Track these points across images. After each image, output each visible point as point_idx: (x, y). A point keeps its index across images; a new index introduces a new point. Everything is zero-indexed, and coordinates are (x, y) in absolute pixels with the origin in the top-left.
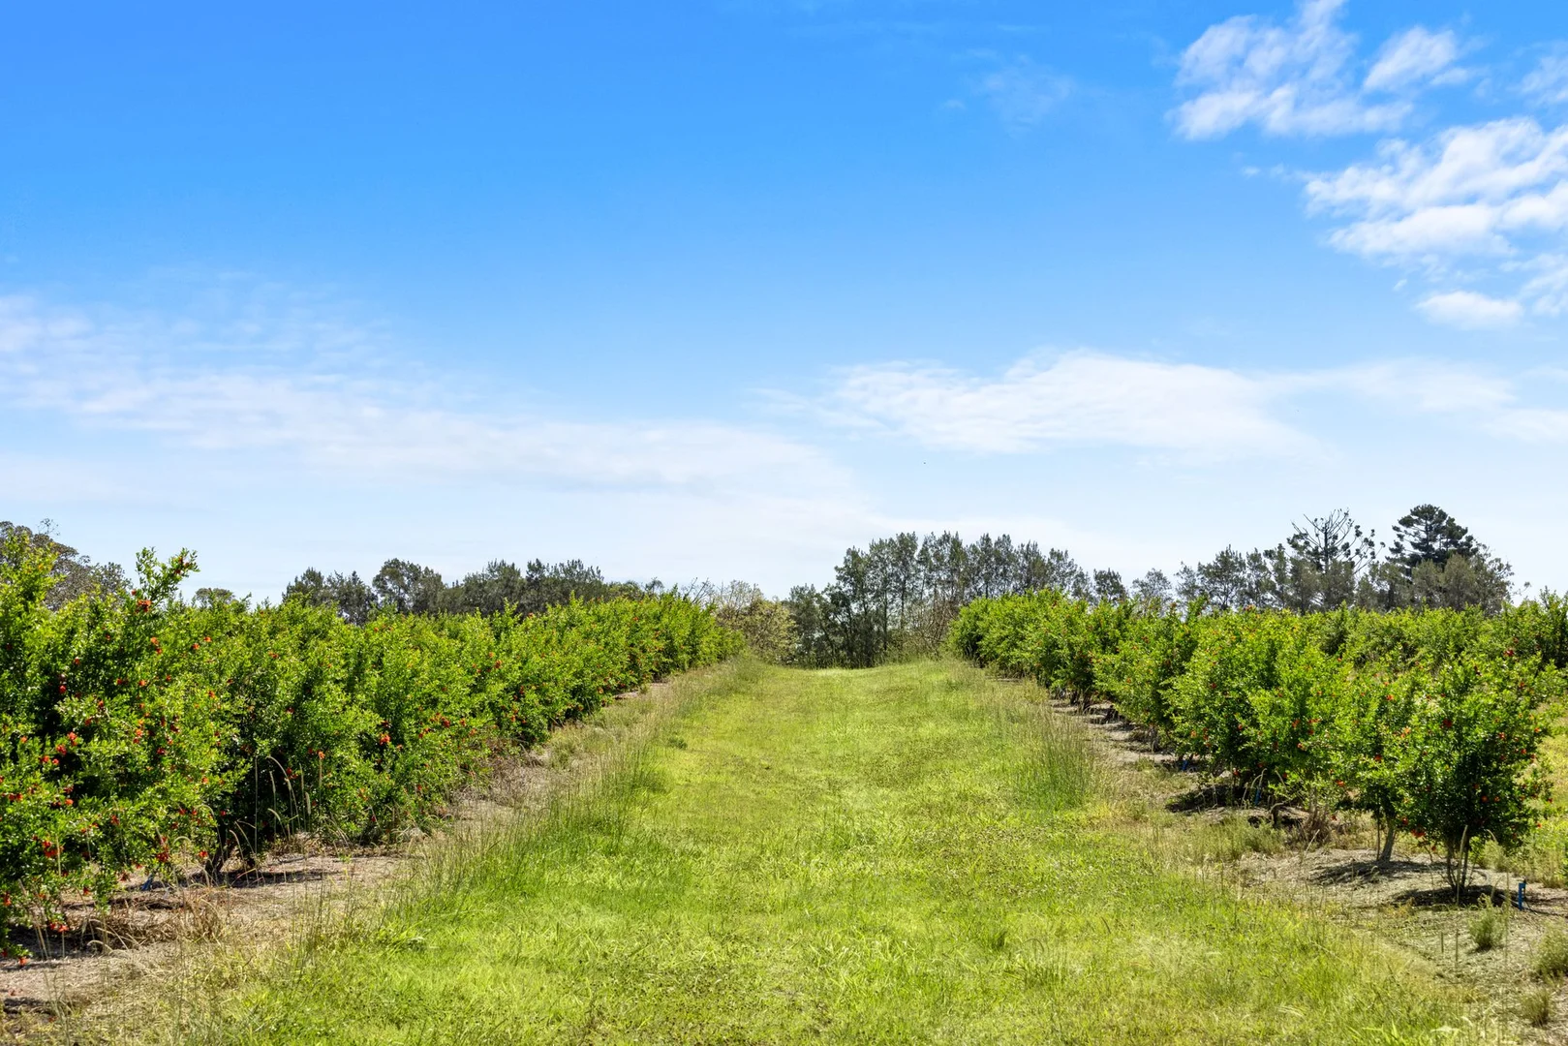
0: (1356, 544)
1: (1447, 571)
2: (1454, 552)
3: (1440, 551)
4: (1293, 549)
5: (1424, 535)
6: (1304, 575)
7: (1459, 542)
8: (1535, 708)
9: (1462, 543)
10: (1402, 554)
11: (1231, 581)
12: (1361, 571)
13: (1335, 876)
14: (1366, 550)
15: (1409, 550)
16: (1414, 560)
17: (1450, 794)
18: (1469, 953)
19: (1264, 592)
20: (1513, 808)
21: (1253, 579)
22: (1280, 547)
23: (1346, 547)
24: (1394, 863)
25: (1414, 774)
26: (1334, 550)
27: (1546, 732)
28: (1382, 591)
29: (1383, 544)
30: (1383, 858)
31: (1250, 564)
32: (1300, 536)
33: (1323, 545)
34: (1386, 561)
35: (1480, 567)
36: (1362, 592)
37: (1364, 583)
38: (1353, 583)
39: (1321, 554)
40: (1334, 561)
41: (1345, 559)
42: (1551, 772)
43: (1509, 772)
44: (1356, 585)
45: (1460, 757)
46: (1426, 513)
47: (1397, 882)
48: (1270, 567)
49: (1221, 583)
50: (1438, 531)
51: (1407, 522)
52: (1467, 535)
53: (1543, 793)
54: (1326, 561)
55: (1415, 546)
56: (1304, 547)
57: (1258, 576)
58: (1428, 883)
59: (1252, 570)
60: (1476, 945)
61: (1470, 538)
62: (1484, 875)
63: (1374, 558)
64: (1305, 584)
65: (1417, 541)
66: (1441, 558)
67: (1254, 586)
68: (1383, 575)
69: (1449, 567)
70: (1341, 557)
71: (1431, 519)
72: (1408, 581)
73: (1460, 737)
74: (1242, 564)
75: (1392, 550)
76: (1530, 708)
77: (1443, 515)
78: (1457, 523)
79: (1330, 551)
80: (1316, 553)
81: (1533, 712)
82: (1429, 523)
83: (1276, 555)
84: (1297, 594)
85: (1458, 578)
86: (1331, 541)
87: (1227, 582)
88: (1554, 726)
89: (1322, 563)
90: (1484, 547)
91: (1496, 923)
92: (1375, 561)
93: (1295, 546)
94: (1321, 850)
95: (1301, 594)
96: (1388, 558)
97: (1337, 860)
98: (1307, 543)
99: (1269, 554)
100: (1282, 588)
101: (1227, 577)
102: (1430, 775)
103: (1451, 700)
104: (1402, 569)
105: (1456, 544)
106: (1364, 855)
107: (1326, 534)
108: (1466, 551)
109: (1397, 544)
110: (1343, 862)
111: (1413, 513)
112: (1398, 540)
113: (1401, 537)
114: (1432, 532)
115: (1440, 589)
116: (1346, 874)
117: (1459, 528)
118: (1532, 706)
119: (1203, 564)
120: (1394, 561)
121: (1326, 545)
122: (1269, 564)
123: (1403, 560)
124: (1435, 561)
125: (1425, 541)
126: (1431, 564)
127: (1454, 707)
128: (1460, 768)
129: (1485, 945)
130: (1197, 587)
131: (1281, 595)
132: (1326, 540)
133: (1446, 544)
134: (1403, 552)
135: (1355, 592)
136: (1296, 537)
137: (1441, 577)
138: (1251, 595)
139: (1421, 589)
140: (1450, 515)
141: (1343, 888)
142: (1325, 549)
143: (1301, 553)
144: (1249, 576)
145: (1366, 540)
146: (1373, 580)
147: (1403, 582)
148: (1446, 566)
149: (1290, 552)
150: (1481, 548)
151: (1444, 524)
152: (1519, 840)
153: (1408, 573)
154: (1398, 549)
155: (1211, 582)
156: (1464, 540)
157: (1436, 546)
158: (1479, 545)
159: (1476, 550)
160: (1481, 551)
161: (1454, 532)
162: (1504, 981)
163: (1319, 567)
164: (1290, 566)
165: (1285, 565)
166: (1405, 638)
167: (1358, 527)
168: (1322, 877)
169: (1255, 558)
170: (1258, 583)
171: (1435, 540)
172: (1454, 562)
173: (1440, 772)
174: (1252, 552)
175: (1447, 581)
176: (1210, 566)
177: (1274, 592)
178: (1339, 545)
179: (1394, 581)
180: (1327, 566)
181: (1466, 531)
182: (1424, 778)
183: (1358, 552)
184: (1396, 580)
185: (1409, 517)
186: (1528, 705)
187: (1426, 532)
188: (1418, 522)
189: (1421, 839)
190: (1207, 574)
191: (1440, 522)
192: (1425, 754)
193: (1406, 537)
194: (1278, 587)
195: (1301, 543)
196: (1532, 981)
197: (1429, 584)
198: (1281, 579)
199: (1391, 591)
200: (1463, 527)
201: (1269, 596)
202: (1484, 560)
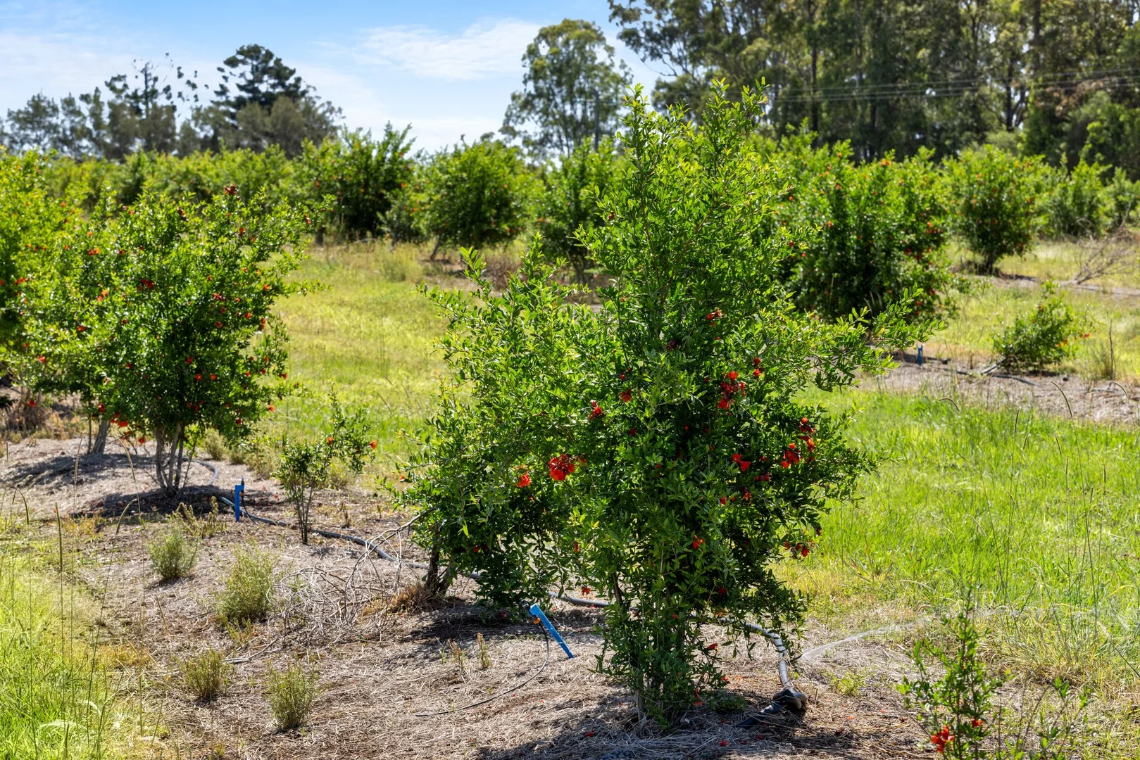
0: (178, 86)
1: (273, 114)
2: (280, 93)
3: (268, 93)
4: (111, 92)
5: (250, 77)
6: (122, 121)
7: (287, 83)
8: (264, 260)
9: (290, 85)
10: (227, 97)
11: (44, 127)
12: (183, 116)
13: (32, 475)
14: (188, 92)
15: (234, 93)
16: (240, 103)
17: (158, 372)
18: (151, 588)
19: (79, 138)
20: (236, 387)
21: (67, 125)
22: (97, 90)
23: (167, 89)
24: (107, 457)
25: (111, 349)
26: (154, 93)
27: (277, 290)
28: (206, 137)
29: (206, 86)
30: (95, 450)
31: (64, 108)
32: (119, 78)
33: (143, 88)
34: (211, 105)
35: (309, 111)
36: (183, 138)
37: (186, 128)
38: (174, 128)
39: (142, 97)
40: (155, 105)
41: (168, 103)
42: (287, 339)
43: (229, 342)
44: (178, 130)
45: (168, 325)
46: (252, 52)
47: (101, 482)
48: (86, 112)
49: (33, 129)
50: (265, 71)
51: (232, 62)
52: (295, 76)
53: (274, 367)
54: (146, 103)
55: (241, 88)
56: (122, 91)
57: (72, 121)
58: (141, 482)
59: (66, 115)
60: (161, 577)
61: (298, 80)
62: (212, 470)
63: (197, 100)
64: (123, 130)
65: (243, 82)
66: (269, 100)
67: (68, 133)
68: (206, 121)
69: (276, 111)
70: (161, 101)
71: (257, 58)
72: (233, 125)
73: (167, 301)
74: (55, 109)
75: (217, 93)
76: (259, 259)
77: (269, 55)
78: (285, 63)
79: (151, 95)
80: (135, 96)
81: (260, 265)
82: (255, 63)
83: (93, 99)
84: (113, 141)
85: (285, 121)
86: (151, 83)
87: (39, 128)
88: (287, 280)
89: (142, 106)
90: (315, 89)
91: (184, 548)
92: (198, 104)
93: (113, 89)
94: (27, 440)
95: (119, 141)
96: (212, 102)
97: (43, 454)
98: (126, 86)
99: (85, 98)
100: (98, 135)
101: (39, 123)
102: (133, 347)
103: (154, 254)
104: (226, 113)
105: (283, 85)
106: (74, 447)
107: (146, 75)
108: (294, 93)
109: (222, 86)
110: (50, 456)
111: (239, 53)
112: (223, 82)
113: (225, 78)
114: (259, 73)
115: (267, 134)
116: (46, 473)
117: (286, 68)
118: (261, 257)
119: (12, 109)
120: (218, 104)
121: (147, 87)
122: (85, 108)
123: (228, 103)
124: (262, 104)
125: (251, 82)
126: (257, 108)
127: (157, 262)
128: (170, 339)
129: (171, 576)
130: (6, 134)
131: (98, 143)
132: (146, 82)
133: (273, 86)
134: (228, 94)
135: (178, 138)
136: (114, 79)
137: (268, 120)
138: (65, 141)
139: (246, 133)
140: (277, 55)
141: (38, 492)
142: (146, 93)
143: (119, 97)
144: (63, 121)
145: (188, 82)
146: (196, 125)
147: (227, 126)
148: (273, 109)
149: (107, 96)
150: (311, 90)
151: (271, 64)
152: (245, 427)
153: (233, 116)
154: (223, 91)
155: (21, 128)
156: (291, 81)
157: (263, 88)
158: (308, 87)
159: (304, 93)
160: (311, 93)
161: (281, 73)
162: (180, 630)
163: (138, 111)
164: (106, 111)
165: (101, 110)
166: (203, 184)
167: (179, 68)
168: (16, 477)
169: (69, 102)
170: (73, 130)
171: (261, 81)
172: (280, 106)
173: (146, 344)
174: (66, 96)
175: (274, 125)
176: (20, 112)
177: (91, 139)
178: (160, 87)
179: (218, 125)
180: (147, 109)
181: (293, 72)
182: (124, 352)
183: (180, 95)
184: (220, 125)
185: (234, 57)
186: (256, 255)
187: (252, 73)
188: (244, 62)
189: (125, 429)
190: (17, 119)
191: (267, 62)
192: (124, 322)
193: (231, 78)
194: (94, 133)
195: (119, 85)
196: (217, 630)
197: (255, 128)
198: (98, 125)
199: (215, 137)
200: (292, 68)
201: (85, 142)
202: (314, 103)
